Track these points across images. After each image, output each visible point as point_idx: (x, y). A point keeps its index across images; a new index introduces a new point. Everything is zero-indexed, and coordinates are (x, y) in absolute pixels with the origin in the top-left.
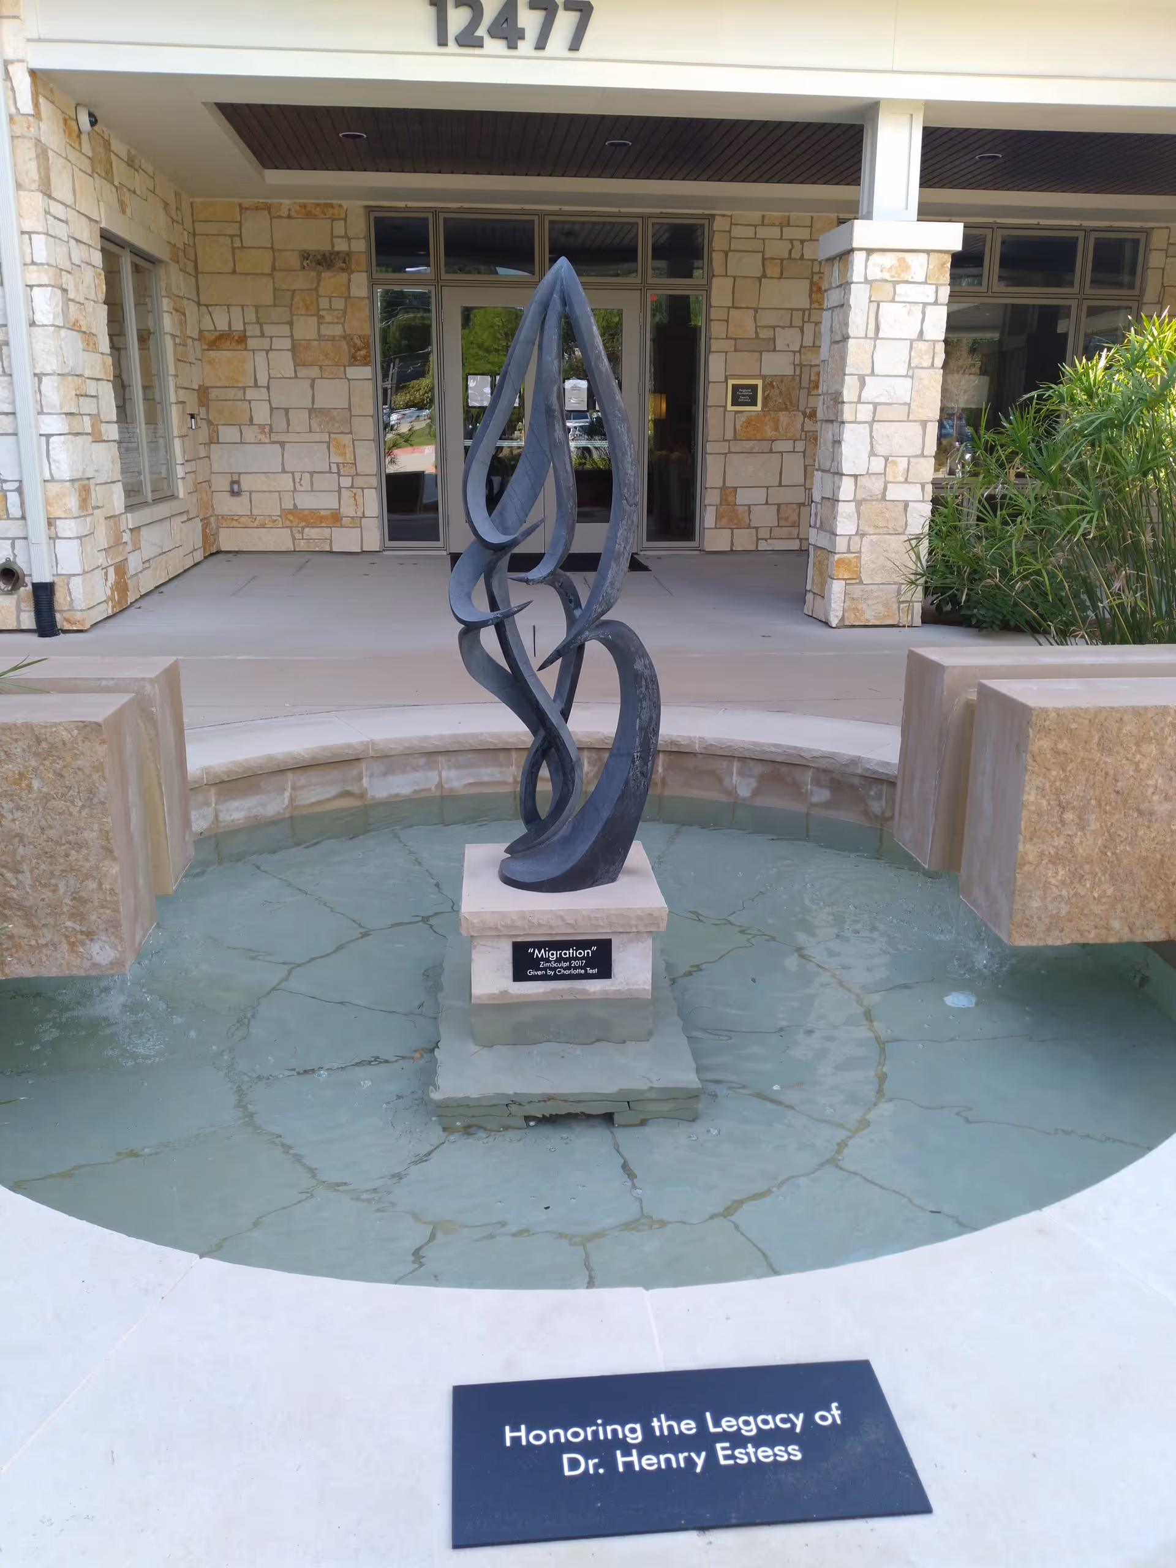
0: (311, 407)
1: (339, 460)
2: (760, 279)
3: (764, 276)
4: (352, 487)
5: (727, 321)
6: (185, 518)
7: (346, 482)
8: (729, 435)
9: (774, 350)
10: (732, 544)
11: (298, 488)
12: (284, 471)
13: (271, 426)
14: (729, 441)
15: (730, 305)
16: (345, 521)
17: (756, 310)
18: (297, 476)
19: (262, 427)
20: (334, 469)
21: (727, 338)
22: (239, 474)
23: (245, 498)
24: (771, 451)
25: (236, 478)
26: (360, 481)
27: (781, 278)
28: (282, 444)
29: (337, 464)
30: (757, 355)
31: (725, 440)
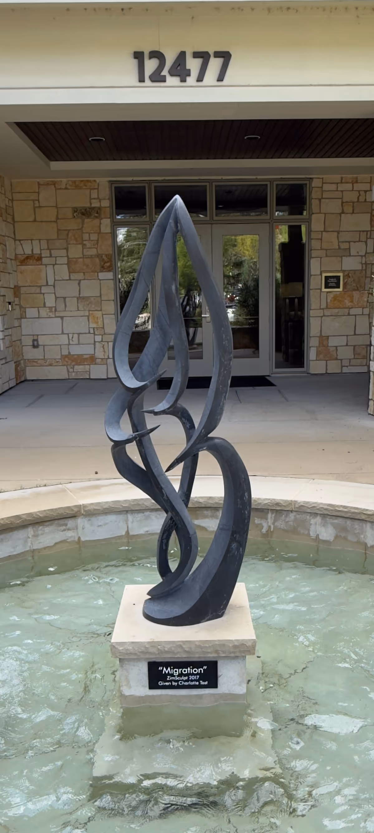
0: (78, 296)
1: (95, 326)
2: (340, 214)
3: (343, 212)
4: (102, 341)
5: (321, 239)
6: (3, 361)
7: (98, 338)
8: (324, 305)
9: (350, 256)
10: (327, 369)
11: (71, 342)
12: (63, 333)
13: (55, 307)
14: (323, 309)
15: (323, 230)
16: (98, 361)
17: (338, 232)
18: (71, 336)
19: (50, 308)
20: (92, 331)
21: (321, 249)
22: (38, 335)
23: (41, 348)
24: (349, 315)
25: (35, 338)
26: (106, 338)
27: (353, 213)
28: (62, 318)
29: (94, 328)
30: (339, 259)
31: (320, 309)
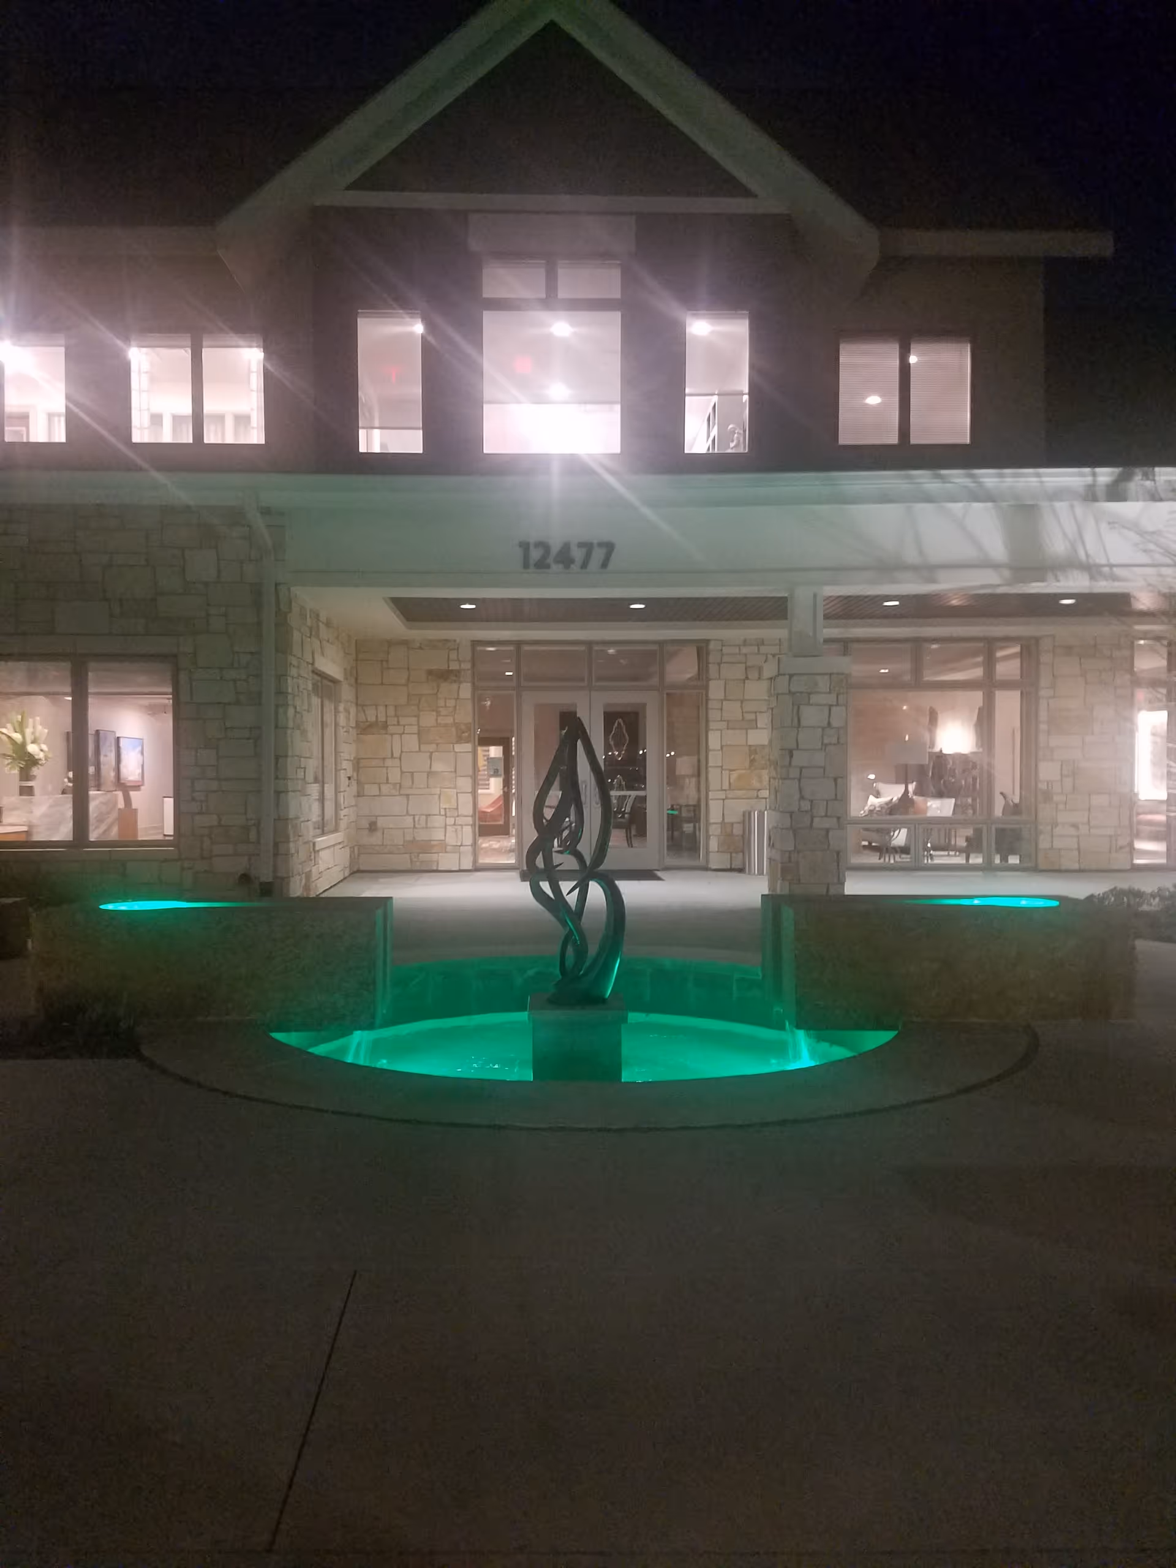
0: (429, 770)
1: (447, 806)
2: (744, 680)
3: (747, 678)
4: (454, 824)
5: (721, 709)
6: (342, 845)
7: (450, 821)
8: (726, 786)
9: (757, 728)
10: (731, 864)
11: (417, 826)
12: (408, 814)
13: (400, 784)
14: (725, 790)
15: (723, 698)
16: (449, 848)
17: (742, 702)
18: (417, 818)
19: (395, 784)
20: (443, 812)
21: (721, 720)
22: (377, 816)
23: (379, 834)
24: (757, 797)
25: (373, 819)
26: (460, 821)
27: (759, 678)
28: (408, 795)
29: (445, 809)
30: (744, 731)
31: (722, 790)
